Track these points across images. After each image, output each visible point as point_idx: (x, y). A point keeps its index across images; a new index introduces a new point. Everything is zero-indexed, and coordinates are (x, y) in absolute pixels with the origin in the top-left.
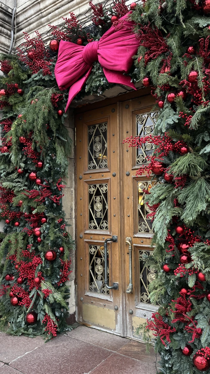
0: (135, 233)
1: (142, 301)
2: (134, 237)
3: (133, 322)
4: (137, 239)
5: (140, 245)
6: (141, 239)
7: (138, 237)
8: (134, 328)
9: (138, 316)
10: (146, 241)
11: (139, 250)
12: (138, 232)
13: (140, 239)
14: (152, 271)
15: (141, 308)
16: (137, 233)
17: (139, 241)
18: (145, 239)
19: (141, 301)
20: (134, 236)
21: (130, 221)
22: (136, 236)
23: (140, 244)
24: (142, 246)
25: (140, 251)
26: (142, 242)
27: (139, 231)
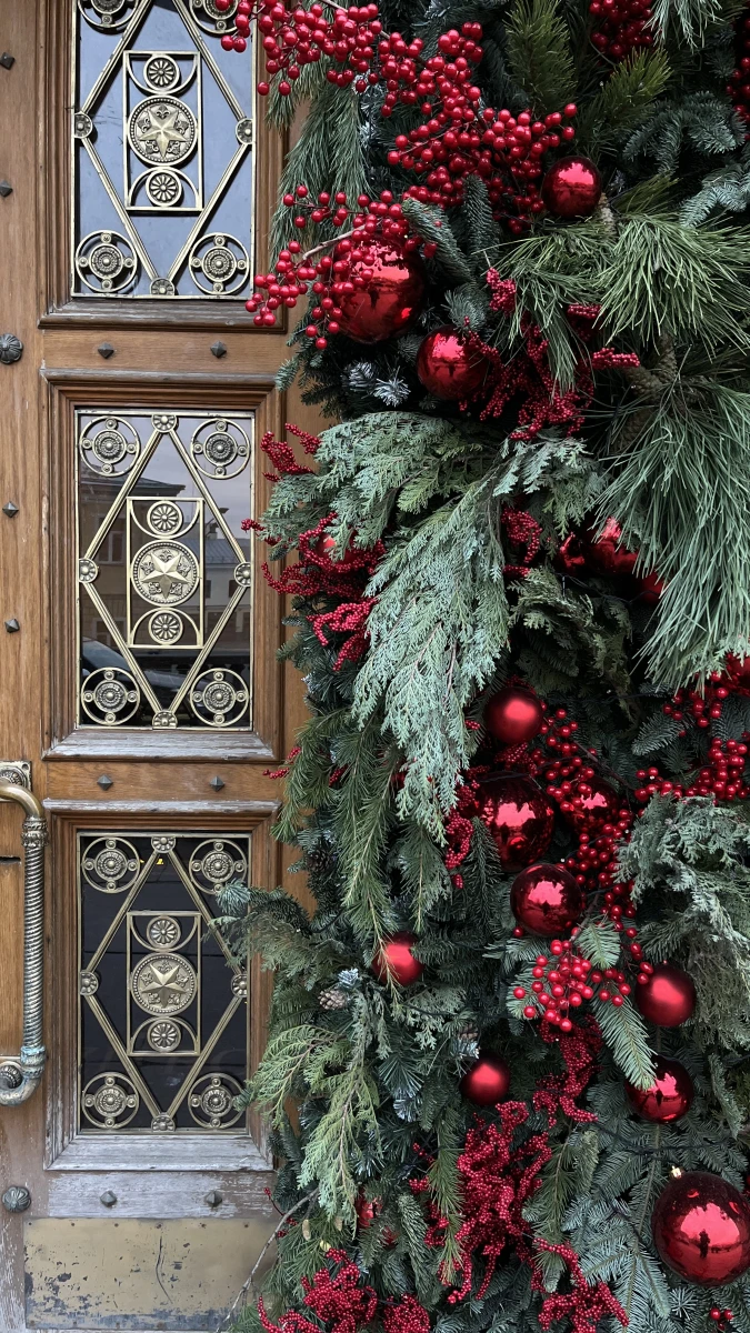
0: (57, 729)
1: (90, 1121)
2: (47, 759)
3: (30, 1251)
4: (73, 767)
5: (88, 807)
6: (102, 767)
7: (77, 759)
8: (37, 1281)
9: (63, 1212)
10: (133, 780)
11: (78, 830)
12: (77, 726)
13: (90, 767)
14: (163, 948)
15: (85, 1166)
16: (71, 730)
17: (85, 777)
18: (123, 769)
19: (85, 1124)
20: (50, 753)
21: (24, 658)
22: (61, 749)
23: (93, 798)
24: (102, 807)
25: (85, 841)
26: (107, 787)
27: (85, 720)
